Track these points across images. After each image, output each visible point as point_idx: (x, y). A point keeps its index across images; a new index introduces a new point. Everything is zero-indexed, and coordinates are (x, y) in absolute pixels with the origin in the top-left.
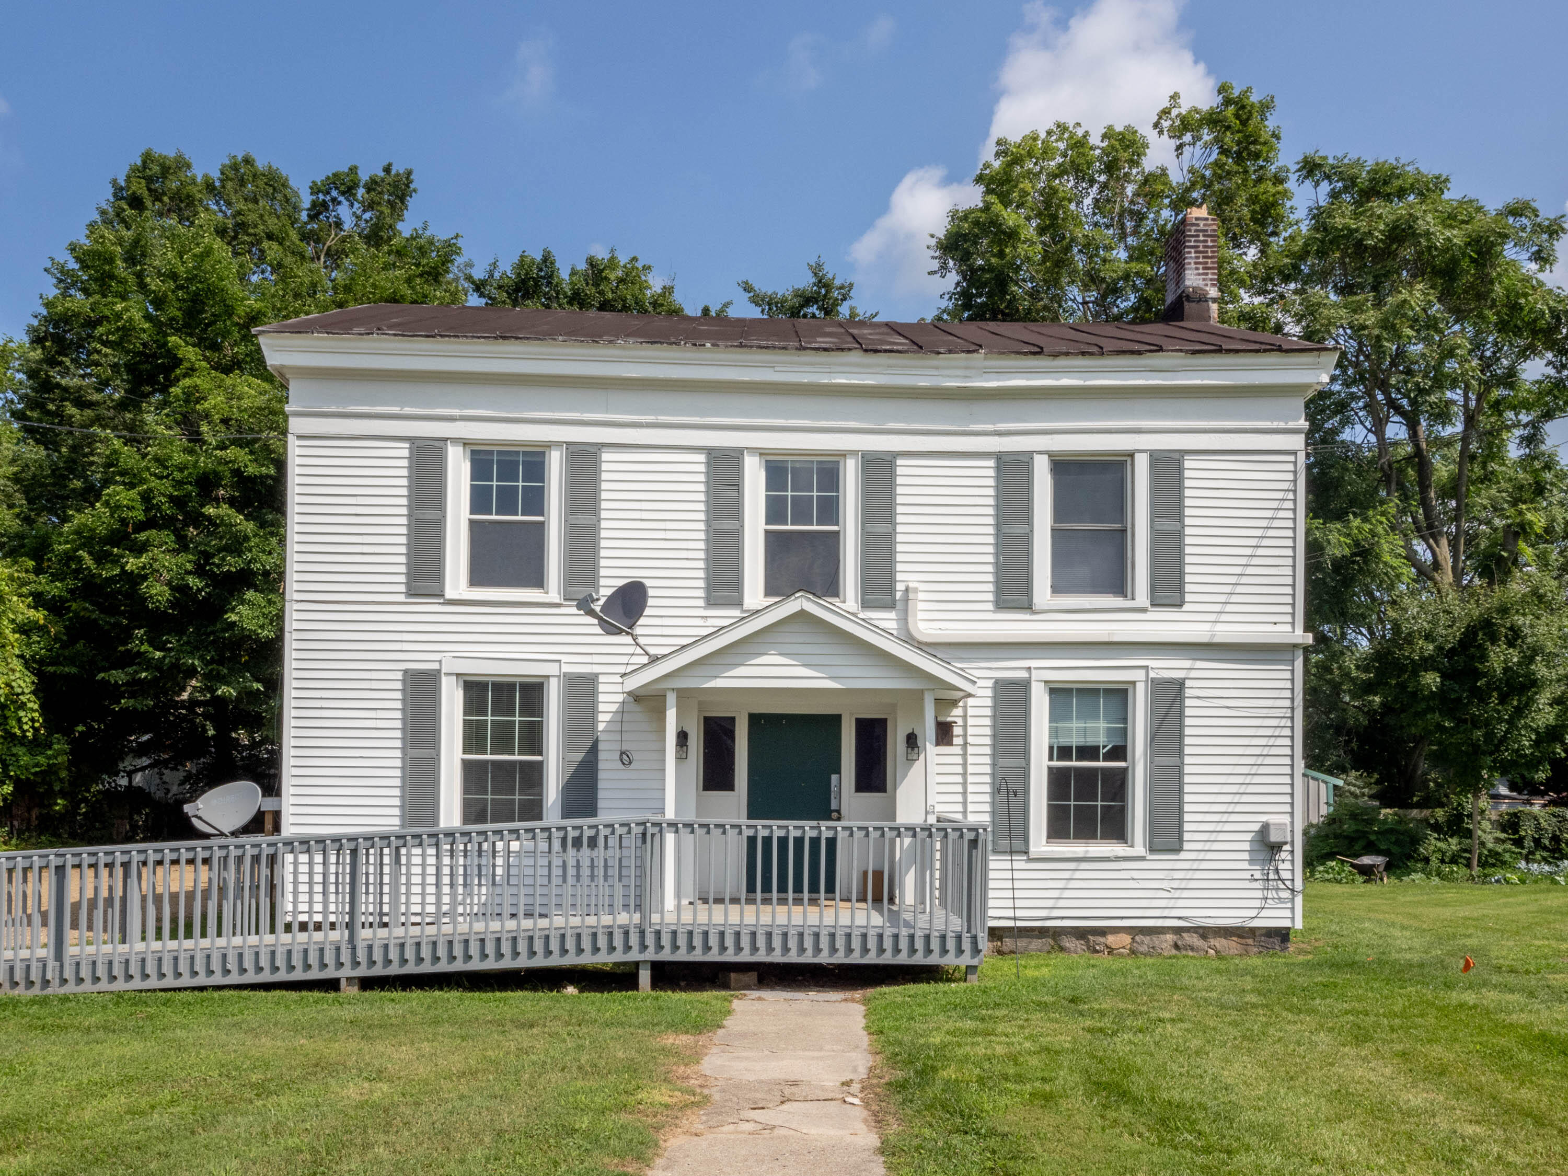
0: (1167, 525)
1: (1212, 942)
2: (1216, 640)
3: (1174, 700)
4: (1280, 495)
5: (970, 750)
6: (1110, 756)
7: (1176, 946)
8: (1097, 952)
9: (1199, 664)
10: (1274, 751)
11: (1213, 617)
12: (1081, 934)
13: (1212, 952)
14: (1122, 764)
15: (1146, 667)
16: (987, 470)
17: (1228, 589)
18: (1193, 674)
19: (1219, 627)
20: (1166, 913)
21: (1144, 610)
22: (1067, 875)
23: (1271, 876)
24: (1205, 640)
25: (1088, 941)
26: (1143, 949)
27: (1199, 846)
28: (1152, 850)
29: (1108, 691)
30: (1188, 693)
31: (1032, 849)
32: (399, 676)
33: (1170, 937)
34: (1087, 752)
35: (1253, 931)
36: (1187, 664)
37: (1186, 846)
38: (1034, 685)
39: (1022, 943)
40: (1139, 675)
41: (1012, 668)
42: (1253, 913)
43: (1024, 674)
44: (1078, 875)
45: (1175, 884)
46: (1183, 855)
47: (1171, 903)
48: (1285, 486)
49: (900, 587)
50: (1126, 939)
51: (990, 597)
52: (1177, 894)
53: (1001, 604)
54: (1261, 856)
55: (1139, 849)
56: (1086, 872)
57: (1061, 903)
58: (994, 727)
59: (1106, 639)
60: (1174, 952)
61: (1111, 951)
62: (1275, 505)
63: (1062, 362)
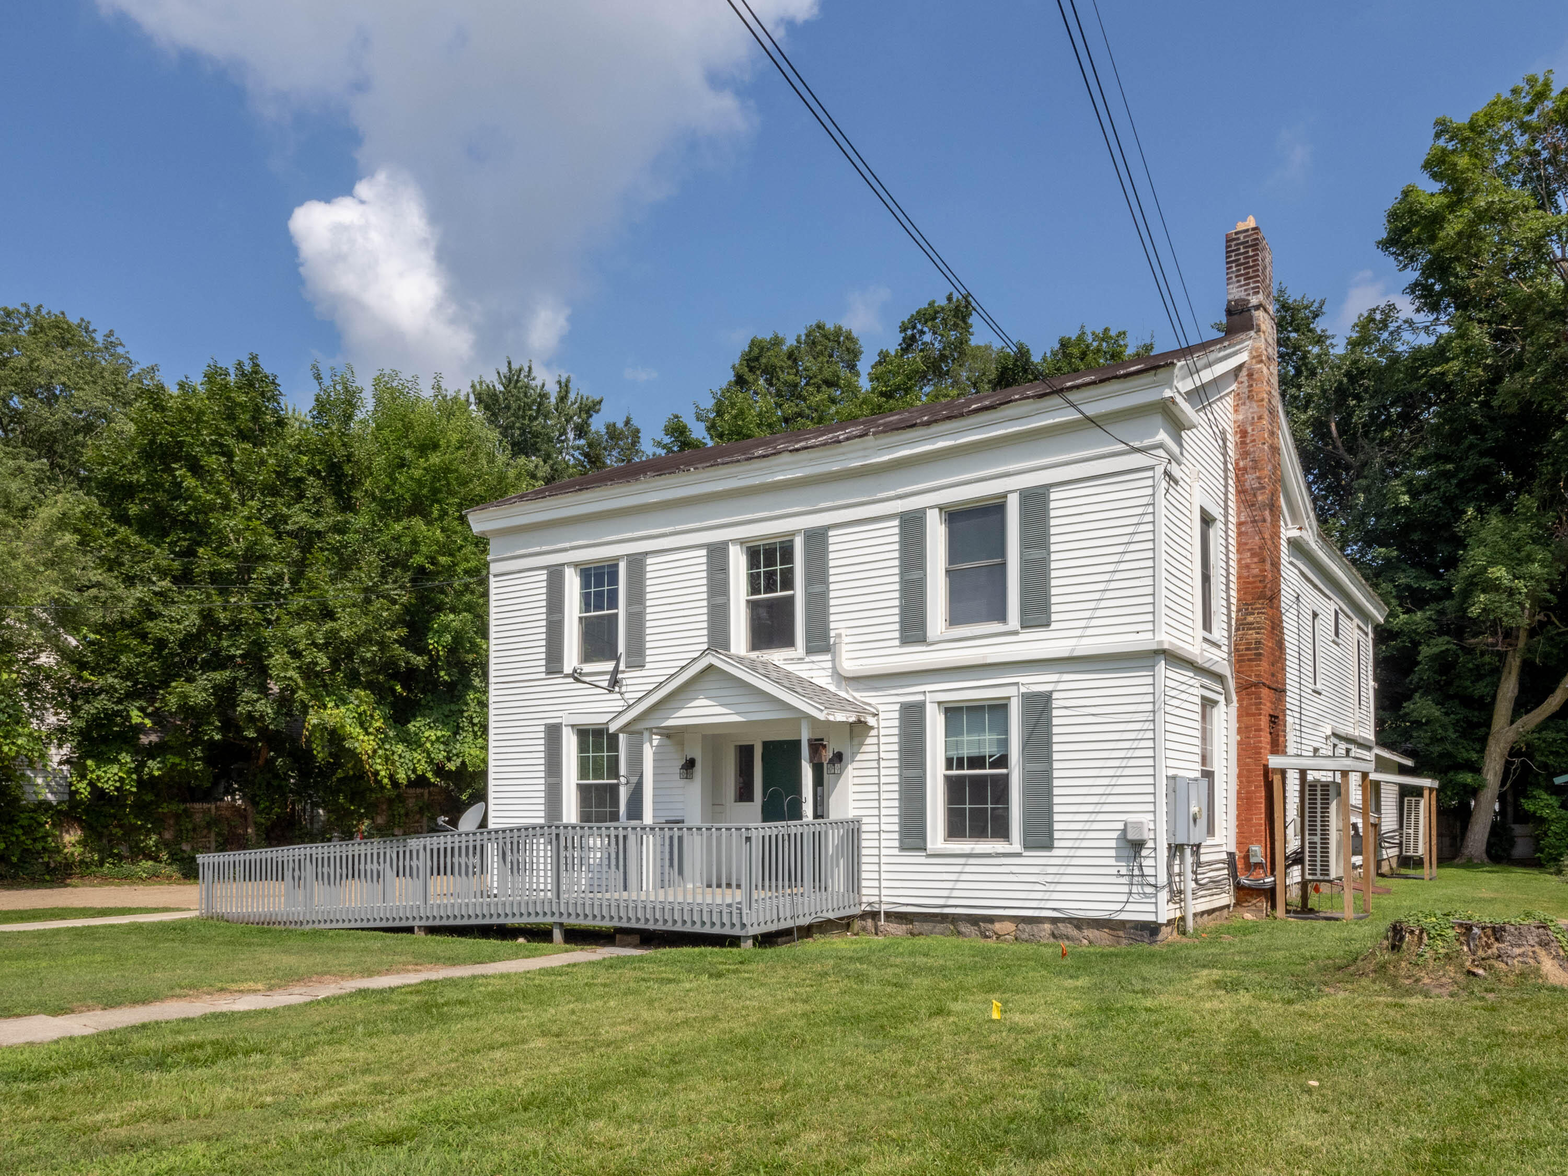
0: (1036, 554)
1: (1086, 932)
2: (1075, 654)
3: (1042, 712)
4: (1140, 510)
5: (883, 764)
6: (993, 765)
7: (1054, 935)
8: (987, 937)
9: (1066, 677)
10: (1138, 753)
11: (1078, 633)
12: (974, 920)
13: (1085, 942)
14: (1004, 771)
15: (1017, 684)
16: (893, 528)
17: (1092, 605)
18: (1061, 686)
19: (1085, 641)
20: (1042, 904)
21: (1015, 633)
22: (958, 869)
23: (1136, 872)
24: (1066, 654)
25: (979, 927)
26: (1025, 936)
27: (1069, 844)
28: (1027, 847)
29: (992, 707)
30: (1055, 704)
31: (929, 846)
32: (542, 728)
33: (1047, 926)
34: (977, 762)
35: (1123, 923)
36: (1055, 677)
37: (1056, 843)
38: (929, 707)
39: (927, 927)
40: (1011, 691)
41: (911, 693)
42: (1118, 907)
43: (920, 698)
44: (967, 869)
45: (1049, 878)
46: (1055, 852)
47: (1047, 896)
48: (1145, 501)
49: (832, 633)
50: (1010, 927)
51: (897, 634)
52: (1052, 887)
53: (906, 640)
54: (1125, 853)
55: (1016, 845)
56: (974, 866)
57: (955, 893)
58: (900, 743)
59: (981, 662)
60: (1052, 940)
61: (998, 937)
62: (1135, 520)
63: (935, 428)
